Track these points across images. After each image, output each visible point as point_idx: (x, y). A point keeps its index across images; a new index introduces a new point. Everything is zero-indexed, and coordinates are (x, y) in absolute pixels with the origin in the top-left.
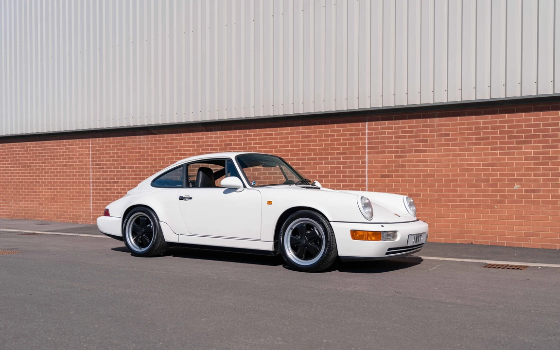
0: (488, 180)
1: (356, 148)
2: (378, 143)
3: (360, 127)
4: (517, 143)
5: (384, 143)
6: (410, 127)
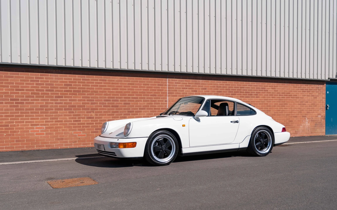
1: (162, 93)
2: (174, 91)
6: (189, 83)
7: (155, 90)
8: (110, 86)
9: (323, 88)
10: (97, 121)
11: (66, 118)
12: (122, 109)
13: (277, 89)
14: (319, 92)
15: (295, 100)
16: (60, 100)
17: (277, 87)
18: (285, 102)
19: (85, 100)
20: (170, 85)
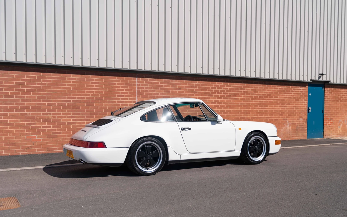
1: (130, 93)
2: (144, 91)
3: (133, 80)
4: (208, 95)
5: (147, 91)
6: (161, 83)
7: (123, 90)
8: (70, 85)
9: (305, 90)
10: (55, 124)
11: (17, 121)
12: (84, 111)
13: (257, 90)
14: (300, 94)
15: (276, 102)
16: (11, 100)
17: (258, 88)
18: (265, 104)
19: (40, 101)
20: (139, 85)
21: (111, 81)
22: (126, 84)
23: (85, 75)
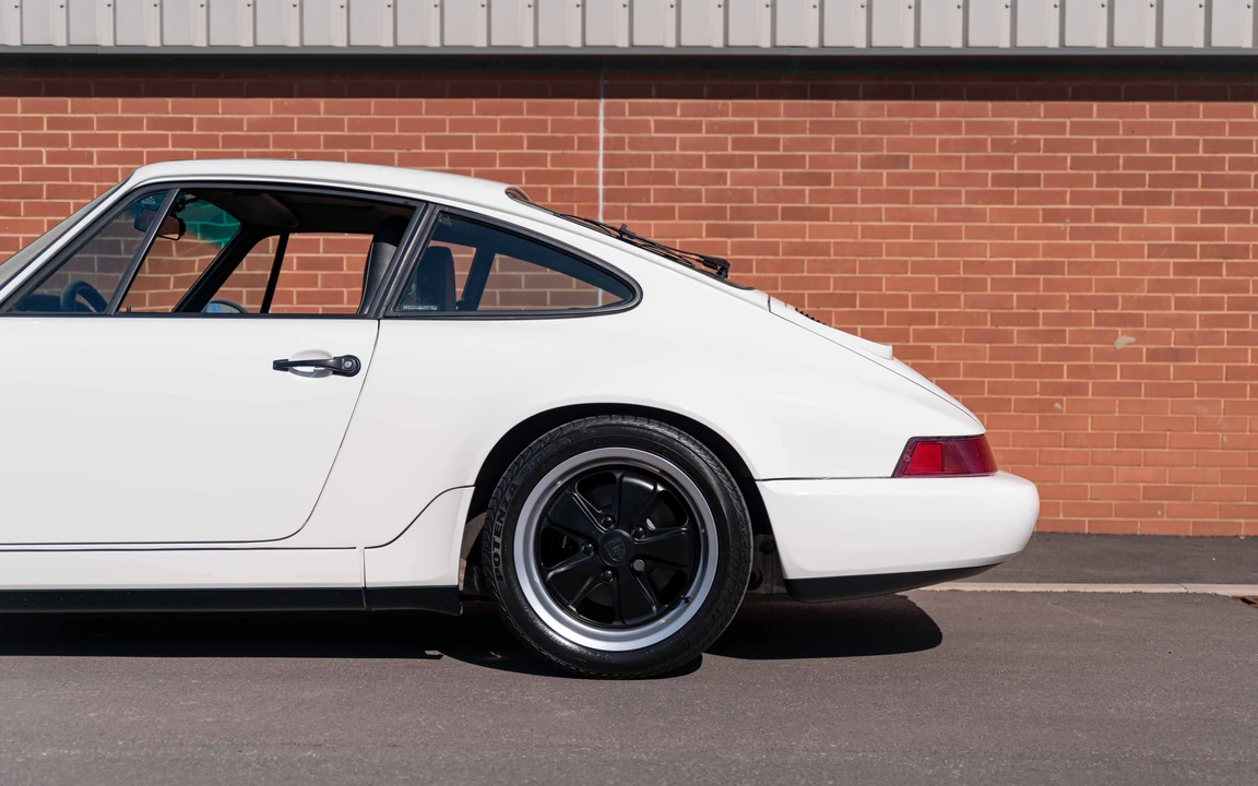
0: (1033, 319)
3: (574, 117)
4: (1128, 198)
5: (669, 178)
20: (619, 143)
21: (440, 126)
22: (534, 143)
23: (291, 96)
